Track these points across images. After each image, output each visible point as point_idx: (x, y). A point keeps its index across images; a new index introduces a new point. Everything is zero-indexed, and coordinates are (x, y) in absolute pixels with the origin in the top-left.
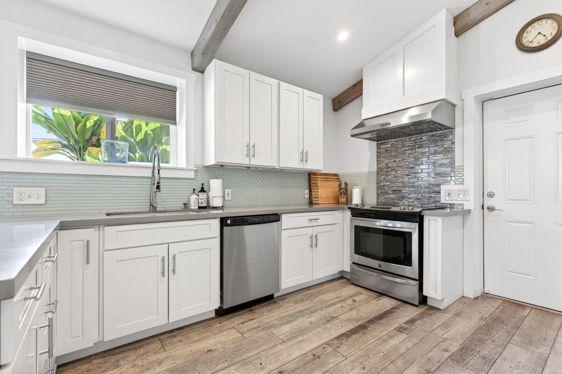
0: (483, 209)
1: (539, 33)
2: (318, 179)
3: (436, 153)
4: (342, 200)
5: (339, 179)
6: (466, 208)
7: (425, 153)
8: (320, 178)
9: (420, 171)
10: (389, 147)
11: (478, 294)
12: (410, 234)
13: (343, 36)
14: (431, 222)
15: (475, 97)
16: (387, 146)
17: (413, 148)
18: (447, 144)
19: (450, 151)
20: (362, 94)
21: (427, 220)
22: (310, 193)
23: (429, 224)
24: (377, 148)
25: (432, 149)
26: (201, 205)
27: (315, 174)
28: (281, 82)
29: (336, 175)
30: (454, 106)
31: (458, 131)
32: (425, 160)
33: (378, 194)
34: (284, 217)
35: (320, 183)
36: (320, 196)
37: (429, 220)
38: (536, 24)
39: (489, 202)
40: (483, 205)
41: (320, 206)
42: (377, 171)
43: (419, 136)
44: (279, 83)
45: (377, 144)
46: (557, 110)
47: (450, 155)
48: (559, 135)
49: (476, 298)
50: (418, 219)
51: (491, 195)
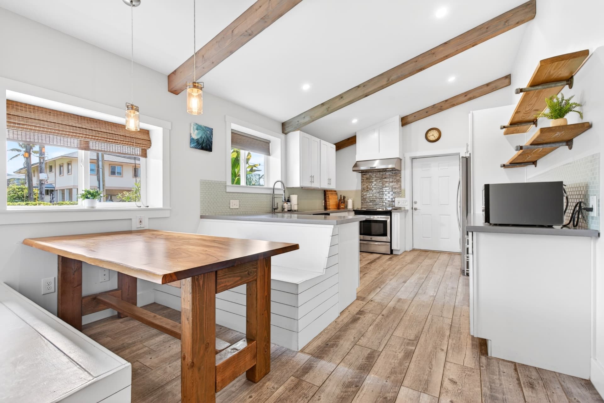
0: (412, 209)
1: (433, 135)
2: (329, 194)
3: (392, 182)
4: (342, 206)
5: (337, 194)
6: (406, 209)
7: (387, 181)
8: (330, 193)
9: (385, 191)
10: (368, 177)
11: (411, 249)
12: (386, 221)
13: (355, 121)
14: (395, 215)
15: (410, 157)
16: (367, 176)
17: (382, 178)
18: (398, 178)
19: (399, 181)
20: (356, 143)
21: (393, 214)
22: (326, 202)
23: (394, 216)
24: (362, 177)
25: (391, 180)
26: (289, 209)
27: (327, 191)
28: (321, 140)
29: (335, 191)
30: (401, 160)
31: (402, 172)
32: (387, 185)
33: (362, 203)
34: (331, 214)
35: (330, 197)
36: (330, 204)
37: (394, 214)
38: (432, 131)
39: (415, 206)
40: (412, 208)
41: (331, 210)
42: (362, 190)
43: (384, 173)
44: (320, 140)
45: (362, 174)
46: (439, 167)
47: (399, 184)
48: (440, 178)
49: (410, 251)
50: (389, 214)
51: (416, 203)
